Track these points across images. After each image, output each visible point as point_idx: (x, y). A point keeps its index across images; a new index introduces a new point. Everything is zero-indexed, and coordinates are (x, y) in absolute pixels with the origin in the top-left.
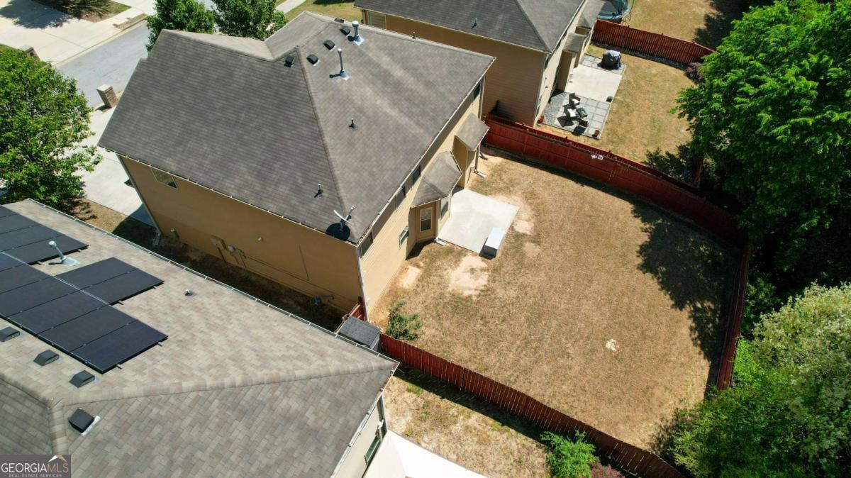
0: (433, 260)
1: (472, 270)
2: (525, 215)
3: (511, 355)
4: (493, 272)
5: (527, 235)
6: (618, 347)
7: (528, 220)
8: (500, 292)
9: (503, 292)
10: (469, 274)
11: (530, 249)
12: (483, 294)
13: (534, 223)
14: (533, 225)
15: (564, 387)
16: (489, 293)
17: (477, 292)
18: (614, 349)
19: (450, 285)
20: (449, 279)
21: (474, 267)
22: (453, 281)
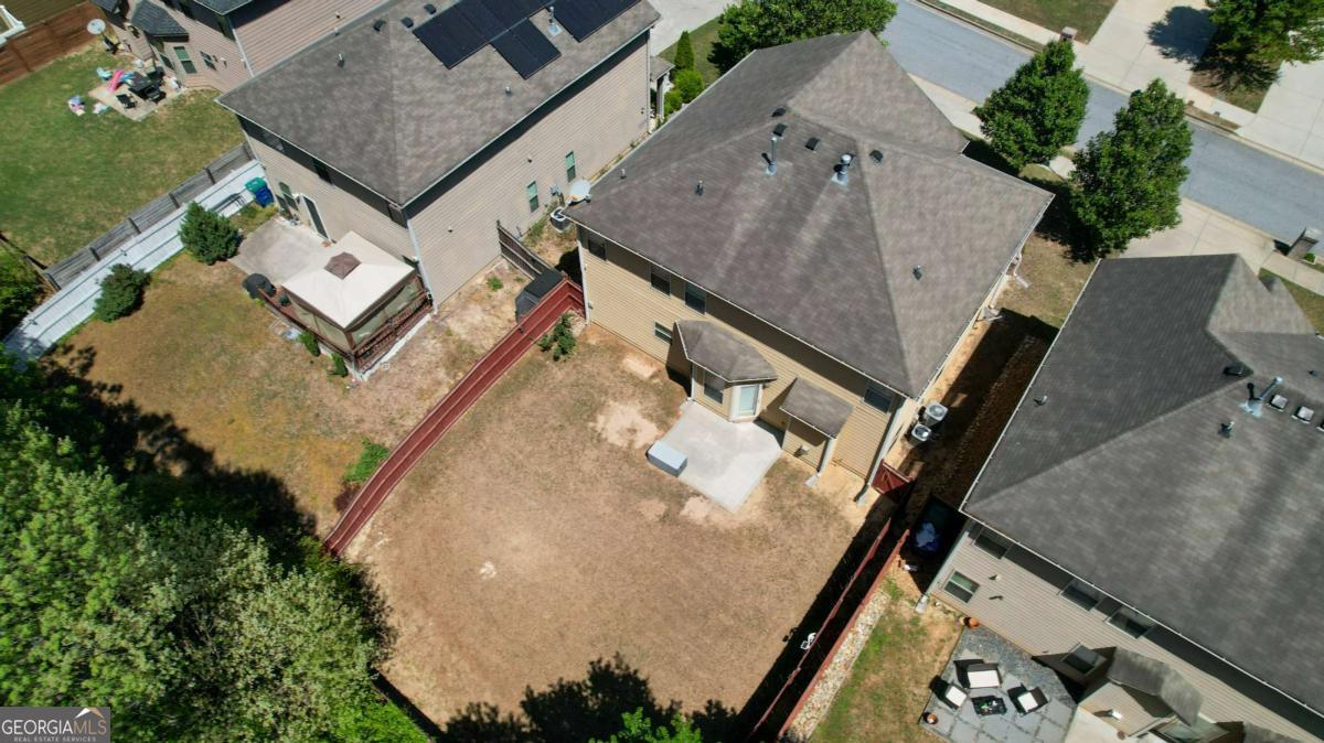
0: (659, 393)
1: (633, 431)
2: (717, 518)
3: (507, 447)
4: (624, 452)
5: (680, 510)
6: (484, 578)
7: (707, 519)
8: (592, 453)
9: (594, 457)
10: (629, 426)
11: (654, 508)
12: (596, 434)
13: (700, 526)
14: (698, 523)
15: (455, 495)
16: (595, 441)
17: (599, 429)
18: (483, 571)
19: (617, 404)
20: (626, 404)
21: (638, 434)
22: (621, 407)
